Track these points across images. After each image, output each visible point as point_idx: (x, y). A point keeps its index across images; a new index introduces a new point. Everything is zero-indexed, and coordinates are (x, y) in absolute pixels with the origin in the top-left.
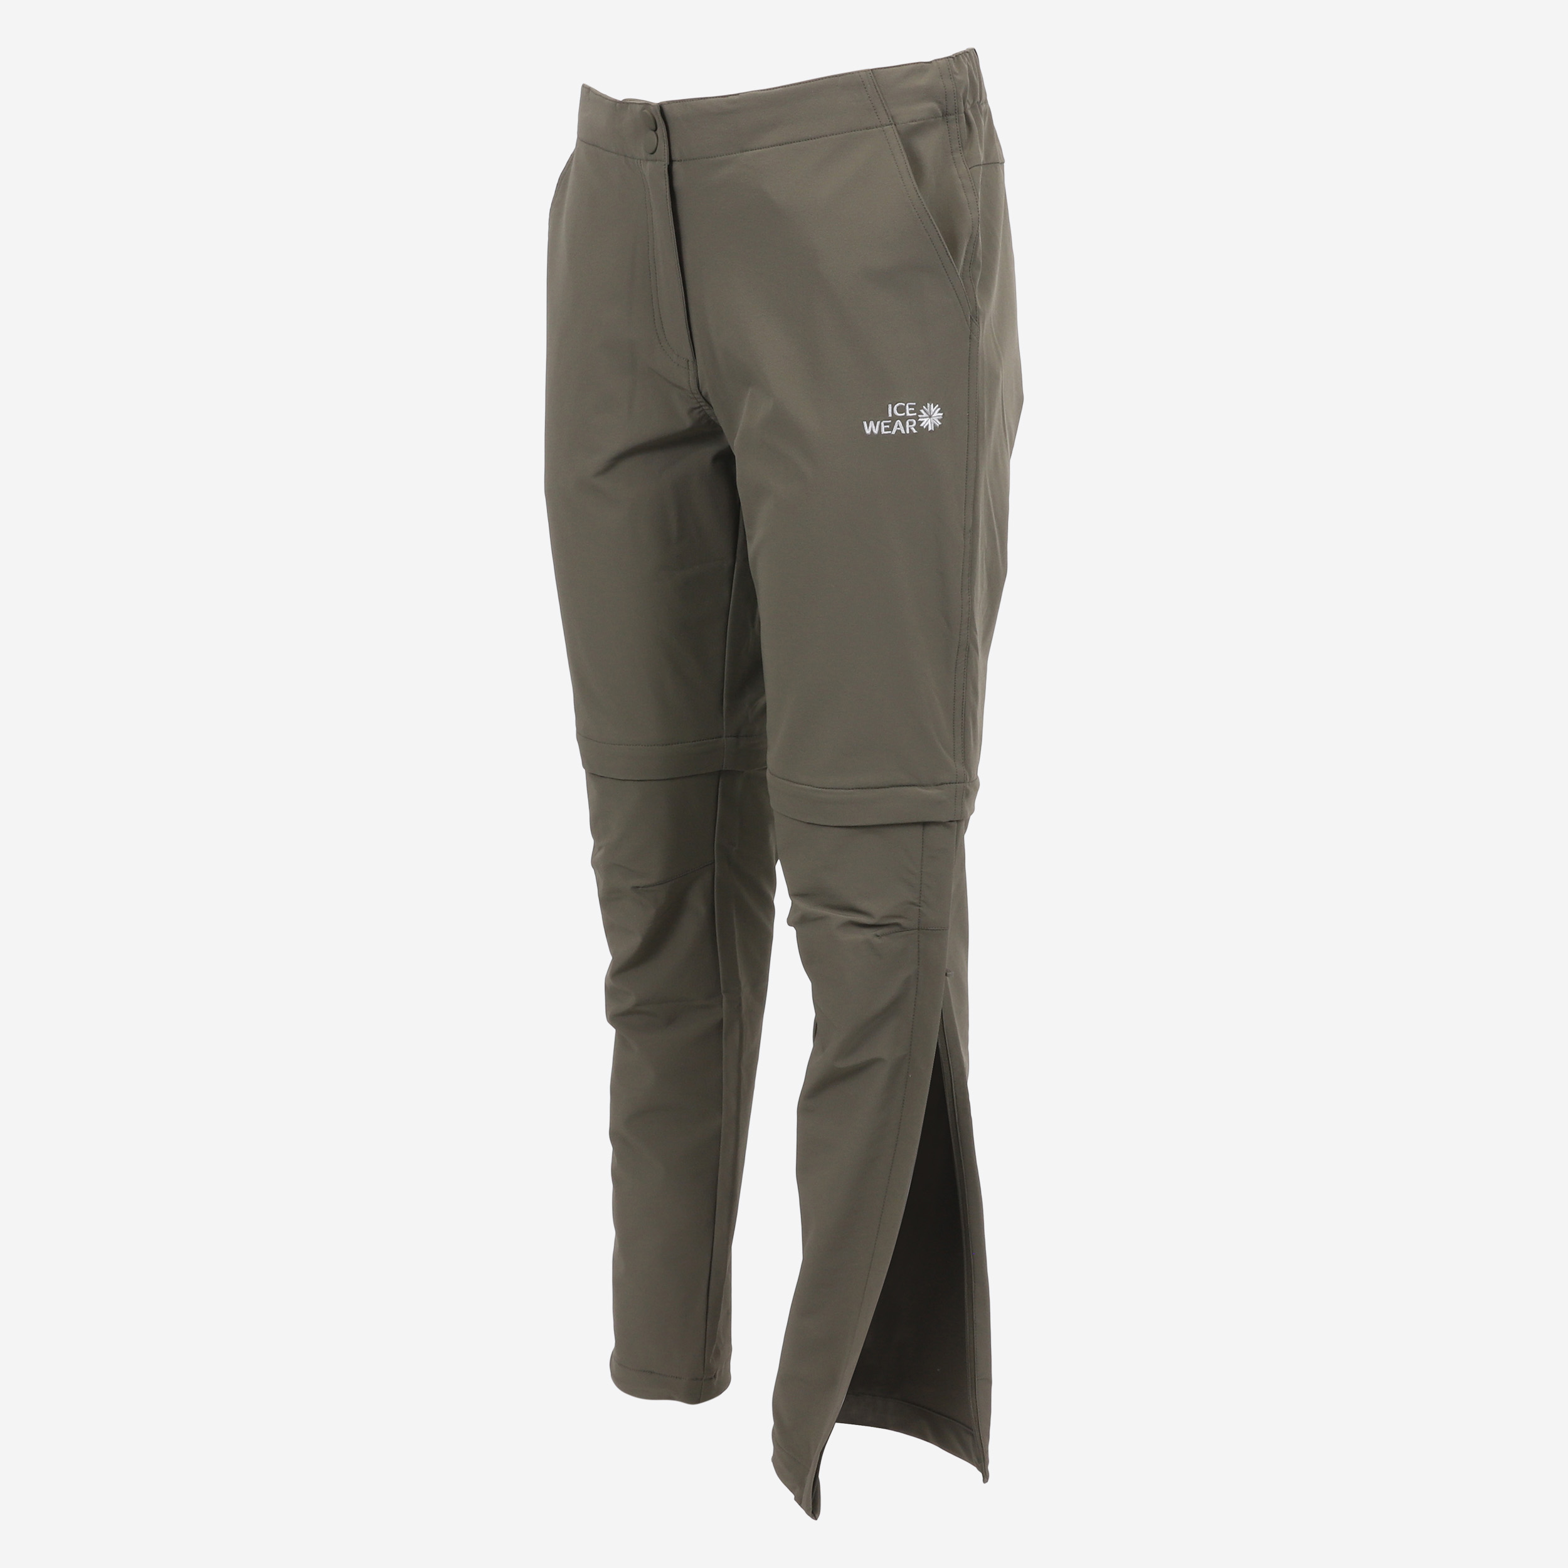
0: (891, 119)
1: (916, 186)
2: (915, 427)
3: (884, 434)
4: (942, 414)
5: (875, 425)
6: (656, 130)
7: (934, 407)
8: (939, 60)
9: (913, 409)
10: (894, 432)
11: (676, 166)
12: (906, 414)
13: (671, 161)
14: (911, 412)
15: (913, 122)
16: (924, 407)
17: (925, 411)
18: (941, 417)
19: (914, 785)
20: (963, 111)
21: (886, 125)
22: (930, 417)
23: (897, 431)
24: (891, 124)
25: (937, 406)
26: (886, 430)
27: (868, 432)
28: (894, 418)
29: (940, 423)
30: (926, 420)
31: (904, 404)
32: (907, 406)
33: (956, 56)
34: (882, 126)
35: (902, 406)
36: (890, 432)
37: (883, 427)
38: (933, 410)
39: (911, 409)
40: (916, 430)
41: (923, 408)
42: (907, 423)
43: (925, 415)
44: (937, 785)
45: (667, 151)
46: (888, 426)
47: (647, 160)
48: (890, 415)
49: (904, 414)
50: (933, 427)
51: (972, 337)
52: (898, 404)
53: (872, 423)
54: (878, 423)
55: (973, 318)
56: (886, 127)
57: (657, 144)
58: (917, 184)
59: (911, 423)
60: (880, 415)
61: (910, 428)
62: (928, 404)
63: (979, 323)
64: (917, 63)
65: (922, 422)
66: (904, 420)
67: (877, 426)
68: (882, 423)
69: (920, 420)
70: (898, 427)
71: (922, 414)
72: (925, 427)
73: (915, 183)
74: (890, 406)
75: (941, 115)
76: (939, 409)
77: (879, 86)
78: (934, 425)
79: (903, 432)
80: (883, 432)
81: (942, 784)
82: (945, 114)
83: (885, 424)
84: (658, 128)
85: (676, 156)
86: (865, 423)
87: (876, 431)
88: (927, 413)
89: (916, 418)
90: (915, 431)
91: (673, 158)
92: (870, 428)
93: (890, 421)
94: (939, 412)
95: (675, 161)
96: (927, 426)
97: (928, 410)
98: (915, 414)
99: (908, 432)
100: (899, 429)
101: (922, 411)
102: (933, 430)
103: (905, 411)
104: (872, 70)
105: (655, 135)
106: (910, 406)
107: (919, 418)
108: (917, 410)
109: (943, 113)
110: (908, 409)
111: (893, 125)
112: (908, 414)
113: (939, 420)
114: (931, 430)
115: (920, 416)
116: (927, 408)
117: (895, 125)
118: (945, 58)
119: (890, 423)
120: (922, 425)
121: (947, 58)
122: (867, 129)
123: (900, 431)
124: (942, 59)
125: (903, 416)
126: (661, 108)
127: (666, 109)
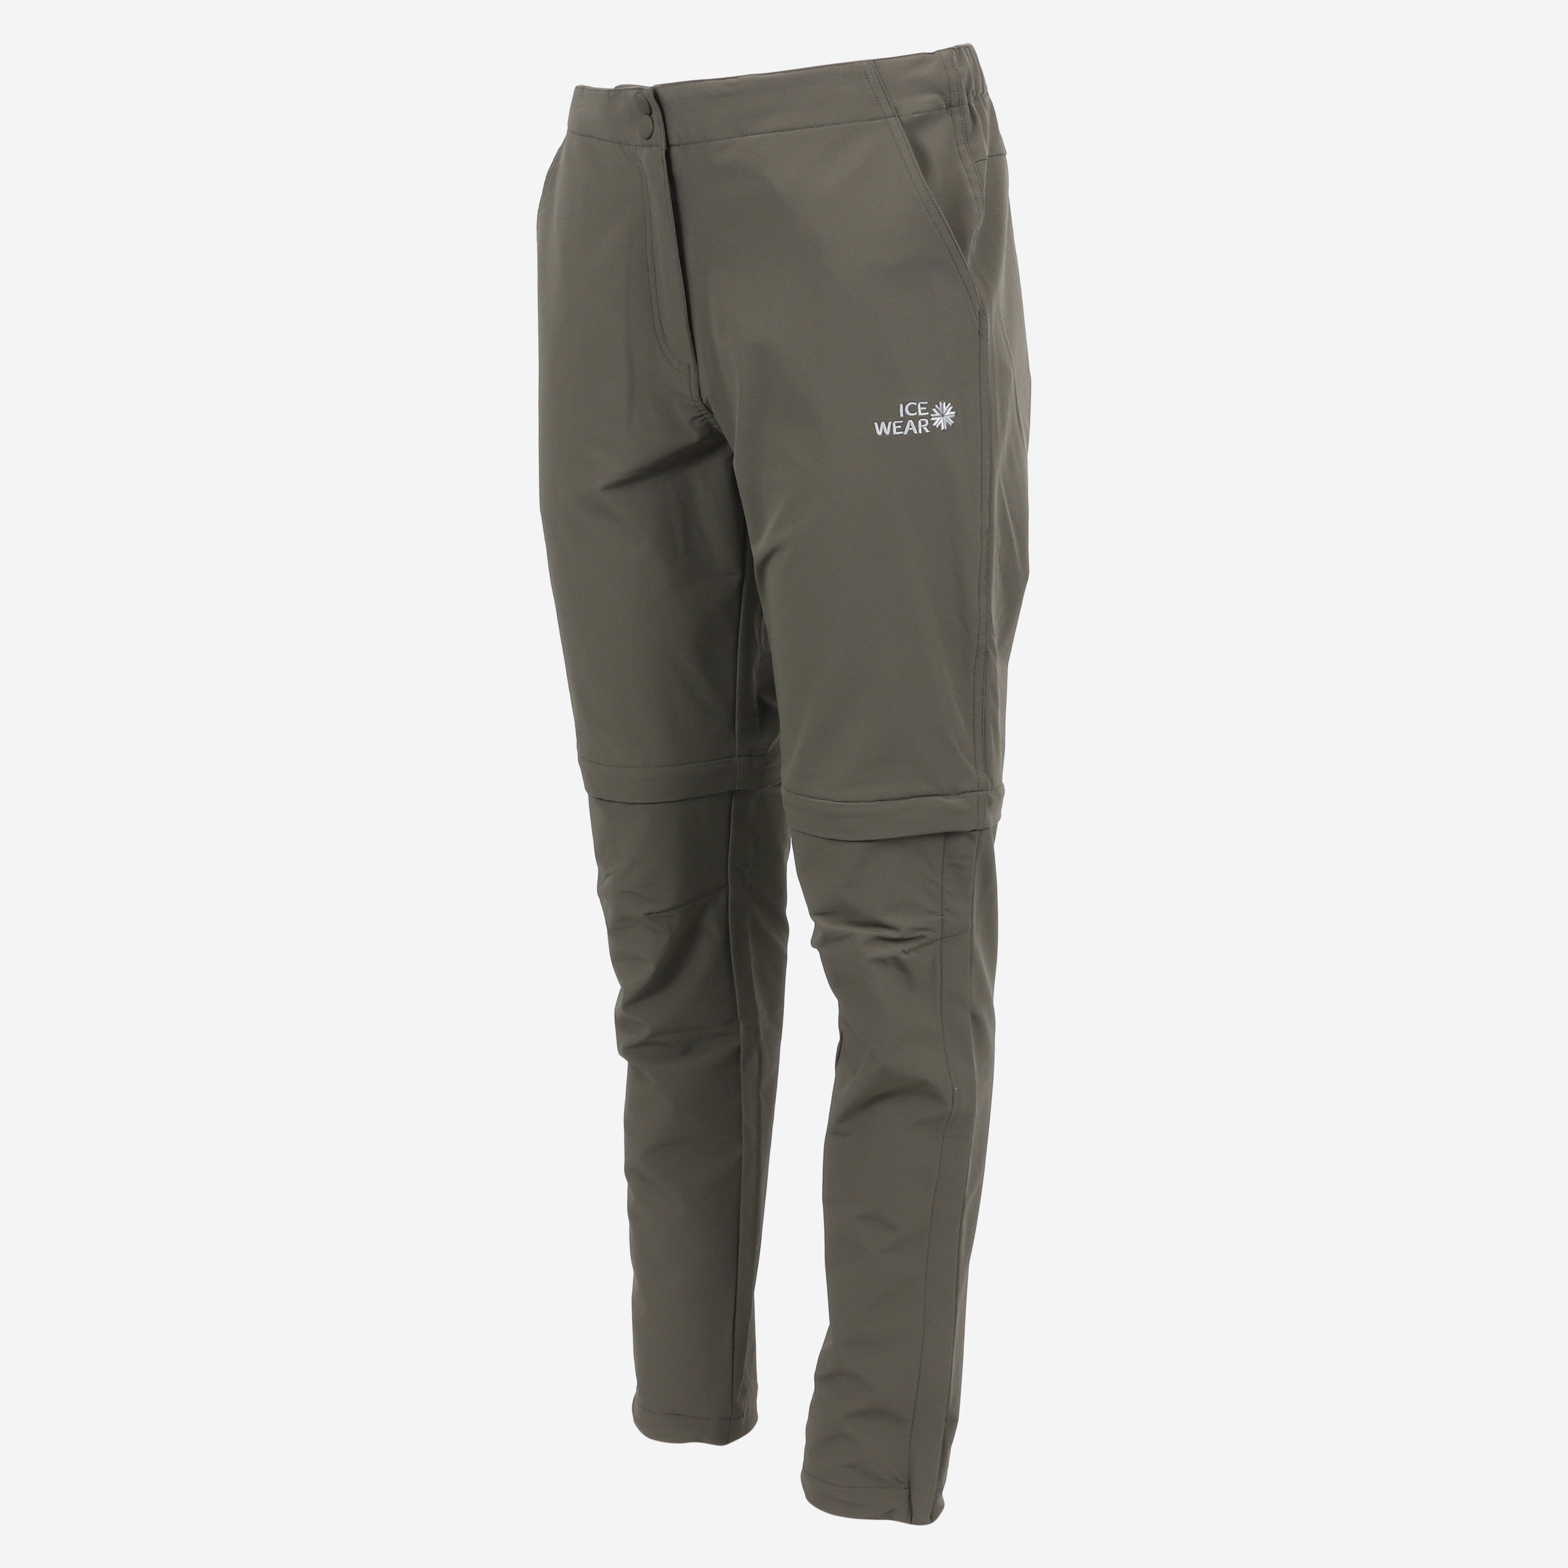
0: (894, 111)
1: (923, 178)
2: (927, 427)
3: (896, 435)
4: (954, 413)
5: (887, 426)
6: (650, 114)
7: (946, 405)
8: (941, 50)
9: (925, 408)
10: (906, 432)
11: (673, 151)
12: (918, 414)
13: (668, 146)
14: (923, 411)
15: (916, 114)
16: (936, 406)
17: (937, 409)
18: (954, 416)
19: (935, 795)
20: (967, 102)
21: (890, 117)
22: (943, 416)
23: (909, 431)
24: (895, 116)
25: (950, 404)
26: (898, 430)
27: (879, 433)
28: (906, 418)
29: (953, 422)
30: (938, 419)
31: (915, 404)
32: (919, 406)
34: (885, 117)
35: (914, 405)
36: (902, 432)
37: (895, 428)
38: (945, 409)
39: (922, 408)
40: (929, 430)
41: (935, 407)
42: (920, 423)
43: (937, 414)
44: (959, 794)
45: (663, 134)
46: (900, 427)
47: (643, 146)
48: (902, 415)
49: (916, 414)
50: (946, 426)
51: (981, 333)
52: (909, 404)
53: (883, 424)
54: (890, 423)
55: (981, 312)
56: (889, 119)
57: (653, 128)
58: (925, 178)
59: (923, 423)
60: (891, 415)
61: (922, 428)
62: (940, 403)
63: (986, 317)
64: (920, 54)
65: (934, 421)
66: (916, 419)
67: (889, 427)
68: (894, 424)
69: (932, 419)
70: (910, 427)
71: (934, 413)
72: (937, 426)
73: (921, 175)
74: (901, 406)
75: (945, 107)
76: (951, 408)
77: (881, 77)
78: (947, 424)
79: (916, 432)
80: (895, 432)
81: (964, 793)
82: (949, 106)
83: (897, 425)
84: (654, 112)
85: (672, 141)
86: (876, 424)
87: (887, 432)
88: (940, 413)
89: (929, 417)
90: (927, 431)
91: (671, 143)
92: (881, 429)
93: (902, 421)
94: (952, 411)
95: (671, 146)
96: (940, 426)
97: (940, 409)
98: (928, 413)
99: (920, 432)
100: (911, 429)
101: (934, 410)
102: (946, 429)
103: (917, 411)
104: (873, 60)
105: (651, 120)
106: (922, 406)
107: (931, 417)
108: (929, 409)
109: (946, 105)
110: (920, 409)
111: (897, 117)
112: (920, 414)
113: (952, 419)
114: (944, 429)
115: (932, 415)
116: (939, 406)
117: (899, 117)
118: (947, 49)
119: (902, 423)
120: (934, 424)
121: (950, 49)
122: (870, 120)
123: (912, 431)
124: (944, 50)
125: (915, 416)
126: (655, 92)
127: (660, 92)
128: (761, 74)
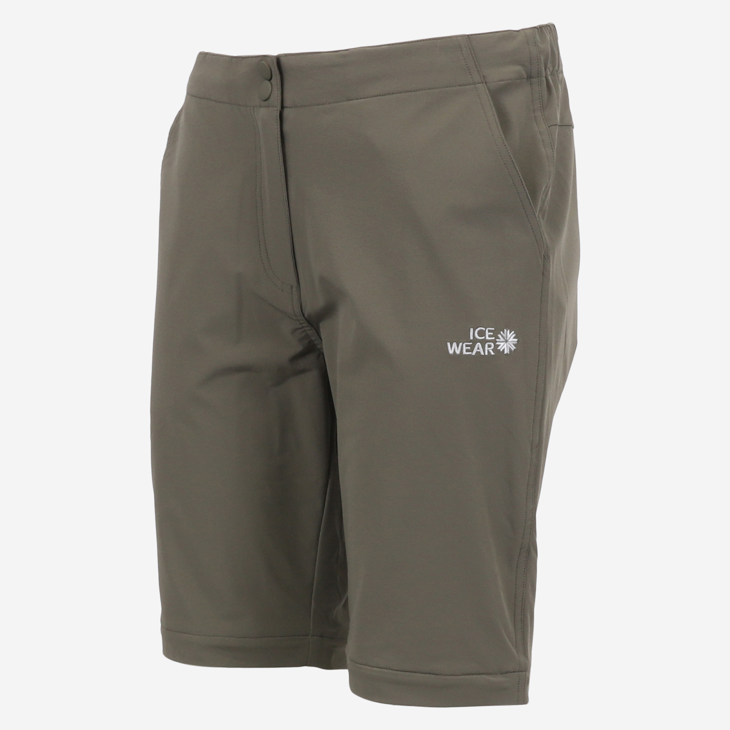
0: (482, 79)
1: (503, 136)
2: (493, 350)
3: (466, 355)
4: (516, 340)
5: (458, 346)
6: (270, 80)
7: (510, 333)
8: (526, 29)
9: (492, 334)
10: (474, 353)
11: (286, 112)
12: (485, 338)
13: (282, 107)
14: (490, 336)
15: (501, 81)
16: (502, 332)
17: (502, 336)
18: (516, 342)
19: (482, 674)
20: (544, 75)
21: (478, 83)
22: (506, 341)
23: (477, 352)
24: (483, 83)
25: (513, 332)
26: (467, 351)
27: (451, 352)
28: (475, 341)
29: (515, 348)
30: (502, 344)
31: (484, 329)
32: (487, 331)
33: (540, 27)
34: (474, 83)
35: (482, 330)
36: (471, 353)
37: (465, 348)
38: (509, 336)
39: (490, 333)
40: (494, 352)
41: (500, 334)
42: (486, 346)
43: (502, 339)
44: (502, 674)
45: (279, 98)
46: (469, 348)
47: (261, 107)
48: (472, 338)
49: (483, 338)
50: (508, 351)
51: (545, 273)
52: (479, 329)
53: (455, 344)
54: (461, 344)
55: (545, 255)
56: (477, 85)
57: (271, 92)
58: (505, 137)
59: (489, 346)
60: (463, 337)
61: (488, 351)
62: (505, 330)
63: (550, 261)
64: (507, 31)
65: (499, 345)
66: (483, 342)
67: (460, 347)
68: (464, 345)
69: (497, 343)
70: (478, 349)
71: (499, 339)
72: (501, 350)
73: (502, 133)
74: (472, 330)
75: (526, 77)
76: (514, 335)
77: (474, 51)
78: (510, 349)
79: (482, 353)
80: (465, 353)
81: (507, 673)
82: (530, 77)
83: (467, 346)
84: (273, 78)
85: (287, 103)
86: (449, 344)
87: (458, 352)
88: (504, 338)
89: (494, 342)
90: (493, 353)
91: (285, 105)
92: (453, 349)
93: (471, 343)
94: (515, 338)
95: (285, 107)
96: (504, 350)
97: (504, 335)
98: (493, 338)
99: (486, 354)
100: (478, 350)
101: (500, 336)
102: (508, 353)
103: (485, 336)
104: (468, 35)
105: (270, 84)
106: (489, 331)
107: (497, 342)
108: (495, 334)
109: (527, 76)
110: (487, 333)
111: (484, 83)
112: (488, 338)
113: (514, 345)
114: (507, 353)
115: (497, 340)
116: (504, 333)
117: (486, 83)
118: (531, 28)
119: (471, 345)
120: (499, 348)
121: (533, 28)
122: (461, 86)
123: (480, 352)
124: (528, 29)
125: (483, 339)
126: (278, 60)
127: (283, 60)
128: (369, 47)
